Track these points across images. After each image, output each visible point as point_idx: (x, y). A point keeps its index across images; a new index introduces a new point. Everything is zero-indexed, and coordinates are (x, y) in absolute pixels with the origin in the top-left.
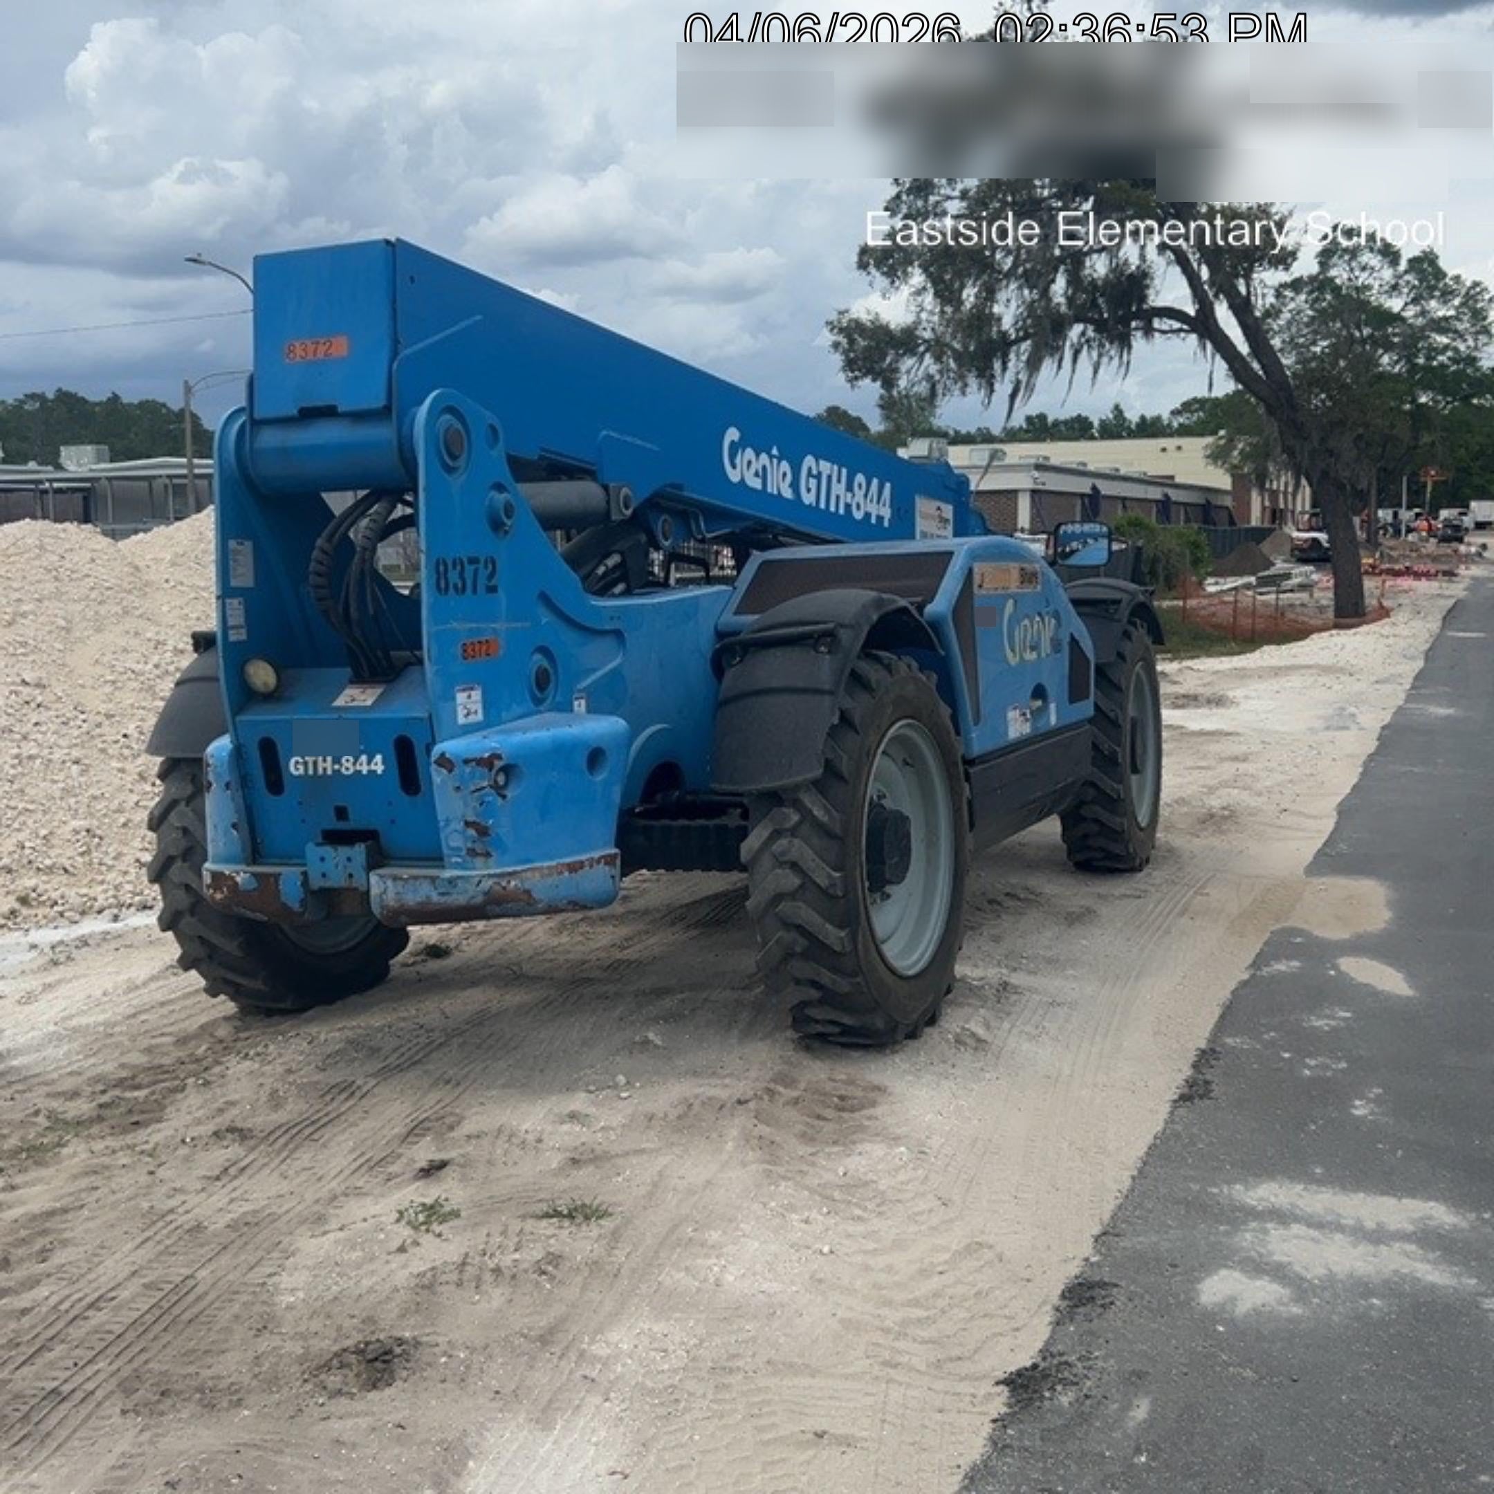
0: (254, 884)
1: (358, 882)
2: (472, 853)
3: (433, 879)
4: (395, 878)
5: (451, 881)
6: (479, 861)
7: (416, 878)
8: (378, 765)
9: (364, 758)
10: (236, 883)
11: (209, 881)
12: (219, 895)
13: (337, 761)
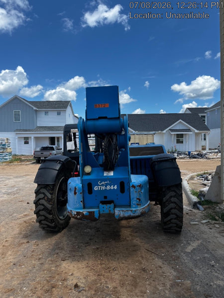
0: (88, 214)
1: (112, 212)
2: (138, 204)
3: (131, 211)
4: (123, 211)
5: (135, 211)
6: (139, 206)
7: (127, 211)
8: (116, 187)
9: (112, 186)
10: (83, 214)
11: (76, 214)
12: (78, 217)
13: (106, 187)
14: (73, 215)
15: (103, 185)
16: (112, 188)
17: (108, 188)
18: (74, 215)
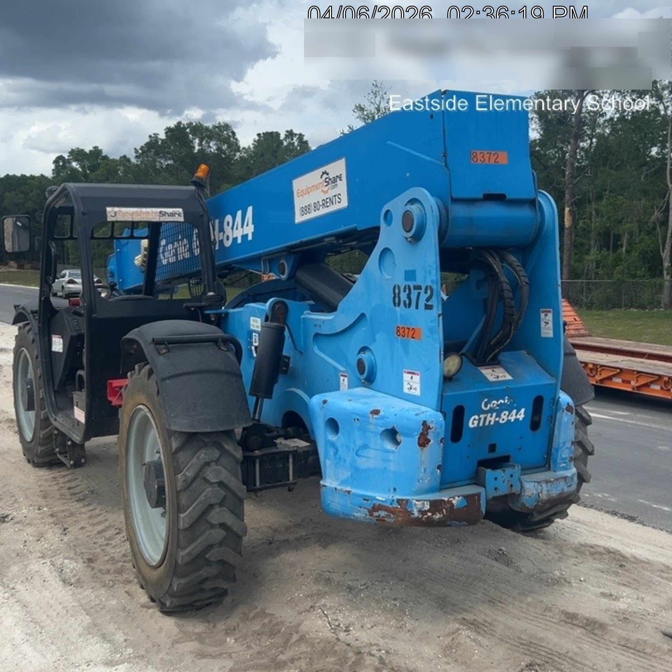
0: (466, 503)
1: (517, 488)
8: (521, 415)
9: (514, 412)
11: (427, 507)
12: (438, 516)
13: (498, 416)
14: (416, 514)
15: (491, 411)
16: (512, 419)
17: (504, 417)
18: (420, 511)
